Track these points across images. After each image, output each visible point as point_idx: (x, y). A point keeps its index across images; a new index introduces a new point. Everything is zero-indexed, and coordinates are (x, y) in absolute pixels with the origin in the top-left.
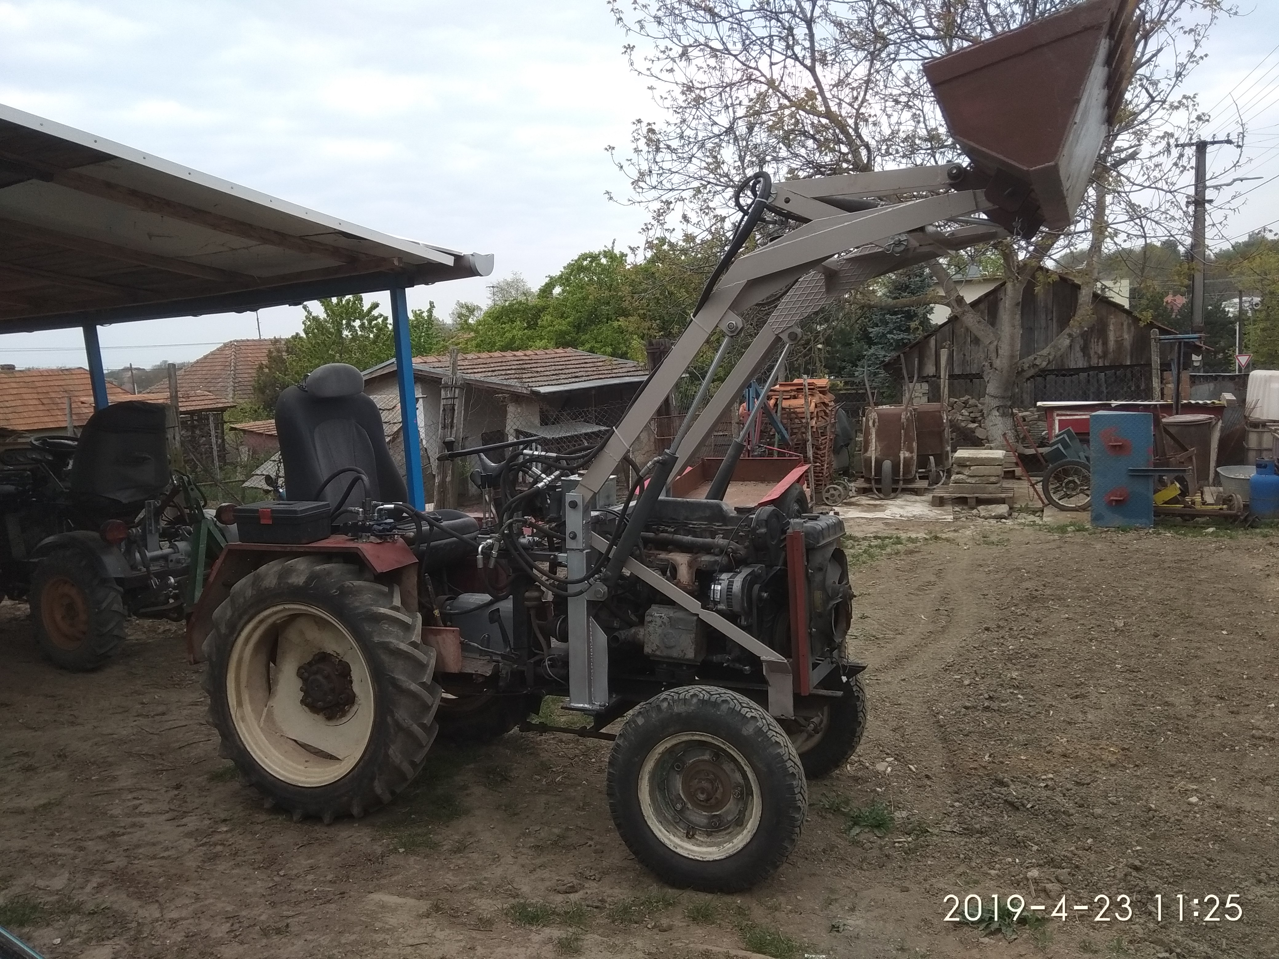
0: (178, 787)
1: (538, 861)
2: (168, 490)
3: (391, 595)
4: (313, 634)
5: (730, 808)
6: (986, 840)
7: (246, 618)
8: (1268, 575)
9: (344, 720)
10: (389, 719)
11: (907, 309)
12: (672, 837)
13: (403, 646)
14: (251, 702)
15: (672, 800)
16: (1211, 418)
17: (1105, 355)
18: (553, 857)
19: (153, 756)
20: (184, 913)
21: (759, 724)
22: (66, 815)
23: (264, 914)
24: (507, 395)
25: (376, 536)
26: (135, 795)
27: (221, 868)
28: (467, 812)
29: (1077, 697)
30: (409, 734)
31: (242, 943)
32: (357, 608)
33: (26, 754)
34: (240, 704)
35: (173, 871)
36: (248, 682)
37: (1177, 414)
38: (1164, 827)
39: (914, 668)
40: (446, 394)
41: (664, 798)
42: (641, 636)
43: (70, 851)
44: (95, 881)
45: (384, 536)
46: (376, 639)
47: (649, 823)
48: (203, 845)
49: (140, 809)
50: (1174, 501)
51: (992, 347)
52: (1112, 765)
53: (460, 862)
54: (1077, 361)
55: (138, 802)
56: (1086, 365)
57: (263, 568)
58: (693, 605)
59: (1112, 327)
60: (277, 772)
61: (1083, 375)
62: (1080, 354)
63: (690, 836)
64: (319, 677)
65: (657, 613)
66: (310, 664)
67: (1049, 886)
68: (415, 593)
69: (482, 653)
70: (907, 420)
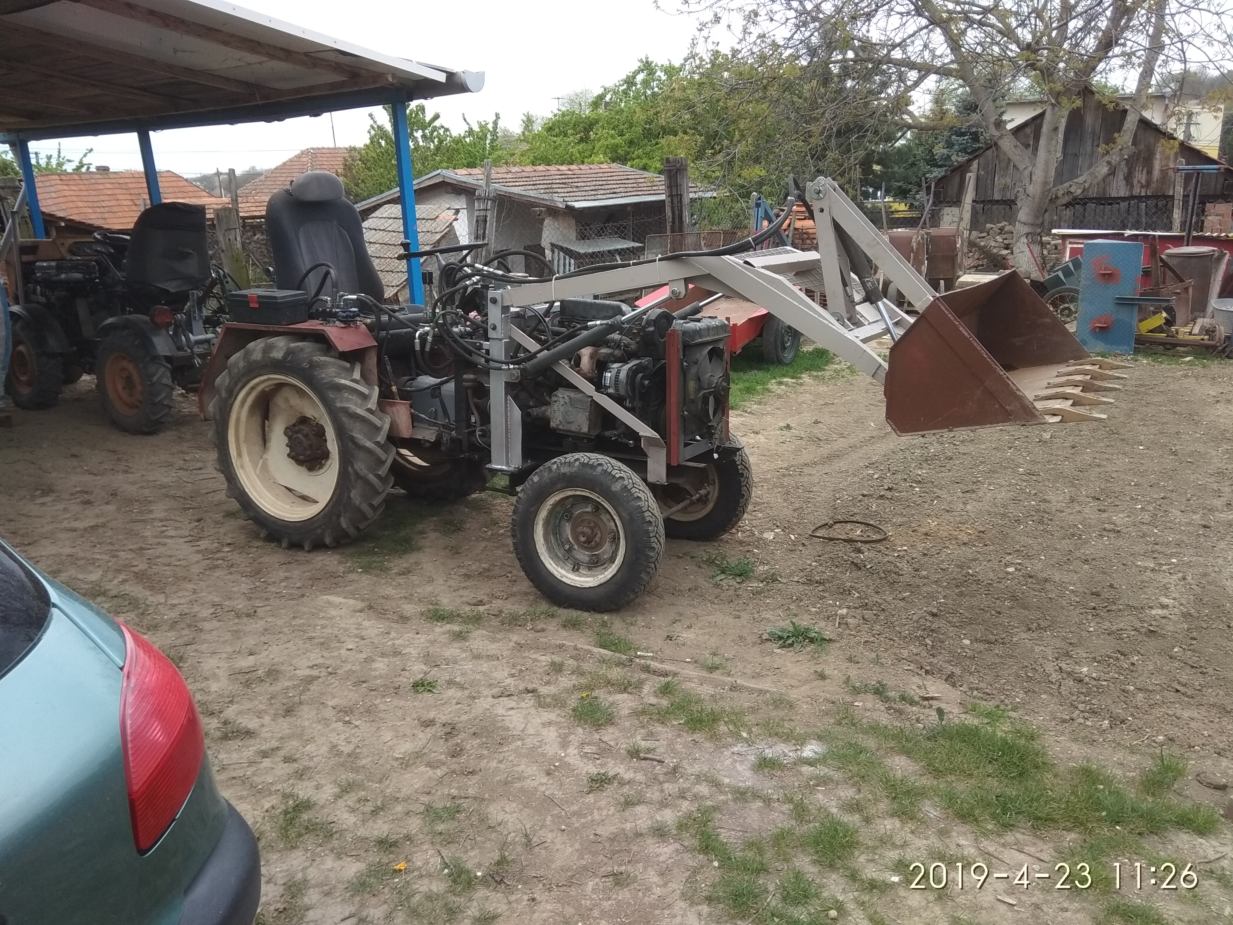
0: (199, 520)
1: (463, 585)
2: (208, 283)
3: (352, 370)
4: (295, 401)
5: (606, 549)
6: (820, 588)
7: (240, 385)
8: (1218, 401)
9: (322, 471)
10: (350, 469)
11: (974, 130)
12: (560, 570)
13: (360, 411)
14: (249, 454)
15: (562, 543)
16: (1214, 251)
17: (1148, 185)
18: (476, 583)
19: (185, 498)
20: (182, 601)
21: (626, 483)
22: (108, 534)
23: (241, 604)
24: (544, 209)
25: (341, 321)
26: (164, 523)
27: (216, 574)
28: (419, 549)
29: (967, 492)
30: (367, 482)
31: (219, 621)
32: (324, 378)
33: (86, 492)
34: (239, 455)
35: (181, 574)
36: (245, 437)
37: (1187, 245)
38: (974, 587)
39: (841, 465)
40: (479, 206)
41: (557, 540)
42: (548, 413)
43: (106, 557)
44: (122, 577)
45: (348, 321)
46: (339, 405)
47: (542, 558)
48: (208, 559)
49: (166, 533)
50: (1159, 329)
51: (1027, 173)
52: (965, 544)
53: (401, 581)
54: (1118, 189)
55: (165, 528)
56: (1127, 194)
57: (251, 345)
58: (589, 388)
59: (1158, 156)
60: (269, 509)
61: (1124, 205)
62: (1122, 183)
63: (576, 569)
64: (300, 436)
65: (562, 395)
66: (294, 425)
67: (850, 620)
68: (375, 371)
69: (430, 423)
70: (918, 243)
